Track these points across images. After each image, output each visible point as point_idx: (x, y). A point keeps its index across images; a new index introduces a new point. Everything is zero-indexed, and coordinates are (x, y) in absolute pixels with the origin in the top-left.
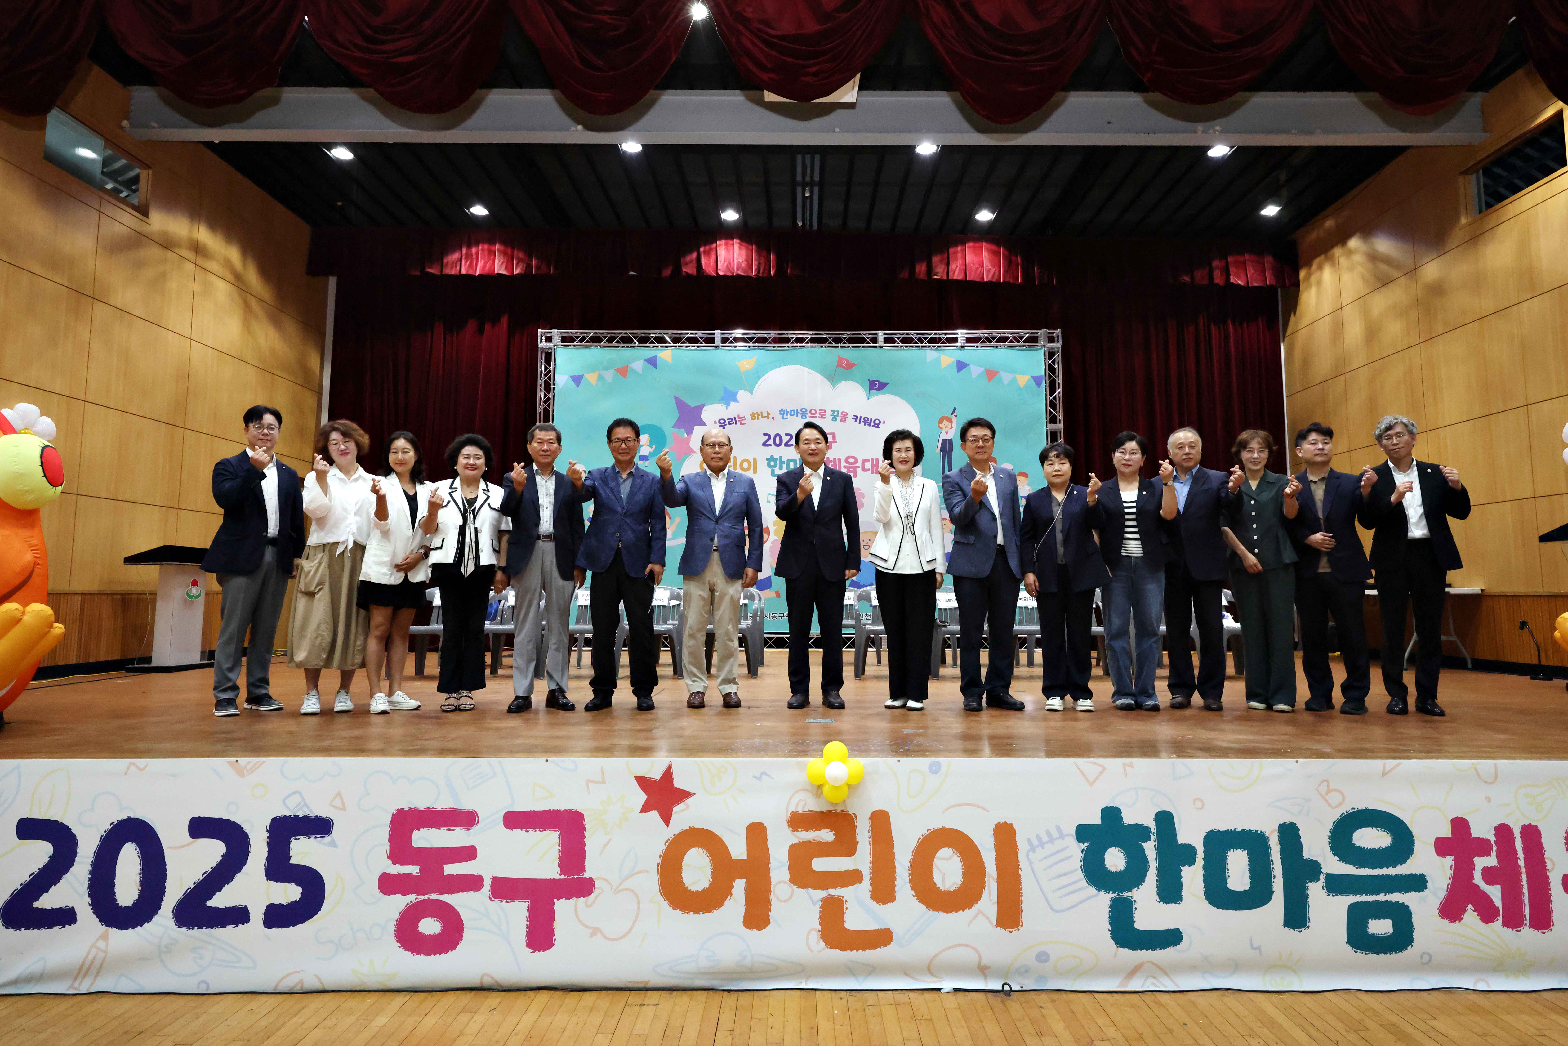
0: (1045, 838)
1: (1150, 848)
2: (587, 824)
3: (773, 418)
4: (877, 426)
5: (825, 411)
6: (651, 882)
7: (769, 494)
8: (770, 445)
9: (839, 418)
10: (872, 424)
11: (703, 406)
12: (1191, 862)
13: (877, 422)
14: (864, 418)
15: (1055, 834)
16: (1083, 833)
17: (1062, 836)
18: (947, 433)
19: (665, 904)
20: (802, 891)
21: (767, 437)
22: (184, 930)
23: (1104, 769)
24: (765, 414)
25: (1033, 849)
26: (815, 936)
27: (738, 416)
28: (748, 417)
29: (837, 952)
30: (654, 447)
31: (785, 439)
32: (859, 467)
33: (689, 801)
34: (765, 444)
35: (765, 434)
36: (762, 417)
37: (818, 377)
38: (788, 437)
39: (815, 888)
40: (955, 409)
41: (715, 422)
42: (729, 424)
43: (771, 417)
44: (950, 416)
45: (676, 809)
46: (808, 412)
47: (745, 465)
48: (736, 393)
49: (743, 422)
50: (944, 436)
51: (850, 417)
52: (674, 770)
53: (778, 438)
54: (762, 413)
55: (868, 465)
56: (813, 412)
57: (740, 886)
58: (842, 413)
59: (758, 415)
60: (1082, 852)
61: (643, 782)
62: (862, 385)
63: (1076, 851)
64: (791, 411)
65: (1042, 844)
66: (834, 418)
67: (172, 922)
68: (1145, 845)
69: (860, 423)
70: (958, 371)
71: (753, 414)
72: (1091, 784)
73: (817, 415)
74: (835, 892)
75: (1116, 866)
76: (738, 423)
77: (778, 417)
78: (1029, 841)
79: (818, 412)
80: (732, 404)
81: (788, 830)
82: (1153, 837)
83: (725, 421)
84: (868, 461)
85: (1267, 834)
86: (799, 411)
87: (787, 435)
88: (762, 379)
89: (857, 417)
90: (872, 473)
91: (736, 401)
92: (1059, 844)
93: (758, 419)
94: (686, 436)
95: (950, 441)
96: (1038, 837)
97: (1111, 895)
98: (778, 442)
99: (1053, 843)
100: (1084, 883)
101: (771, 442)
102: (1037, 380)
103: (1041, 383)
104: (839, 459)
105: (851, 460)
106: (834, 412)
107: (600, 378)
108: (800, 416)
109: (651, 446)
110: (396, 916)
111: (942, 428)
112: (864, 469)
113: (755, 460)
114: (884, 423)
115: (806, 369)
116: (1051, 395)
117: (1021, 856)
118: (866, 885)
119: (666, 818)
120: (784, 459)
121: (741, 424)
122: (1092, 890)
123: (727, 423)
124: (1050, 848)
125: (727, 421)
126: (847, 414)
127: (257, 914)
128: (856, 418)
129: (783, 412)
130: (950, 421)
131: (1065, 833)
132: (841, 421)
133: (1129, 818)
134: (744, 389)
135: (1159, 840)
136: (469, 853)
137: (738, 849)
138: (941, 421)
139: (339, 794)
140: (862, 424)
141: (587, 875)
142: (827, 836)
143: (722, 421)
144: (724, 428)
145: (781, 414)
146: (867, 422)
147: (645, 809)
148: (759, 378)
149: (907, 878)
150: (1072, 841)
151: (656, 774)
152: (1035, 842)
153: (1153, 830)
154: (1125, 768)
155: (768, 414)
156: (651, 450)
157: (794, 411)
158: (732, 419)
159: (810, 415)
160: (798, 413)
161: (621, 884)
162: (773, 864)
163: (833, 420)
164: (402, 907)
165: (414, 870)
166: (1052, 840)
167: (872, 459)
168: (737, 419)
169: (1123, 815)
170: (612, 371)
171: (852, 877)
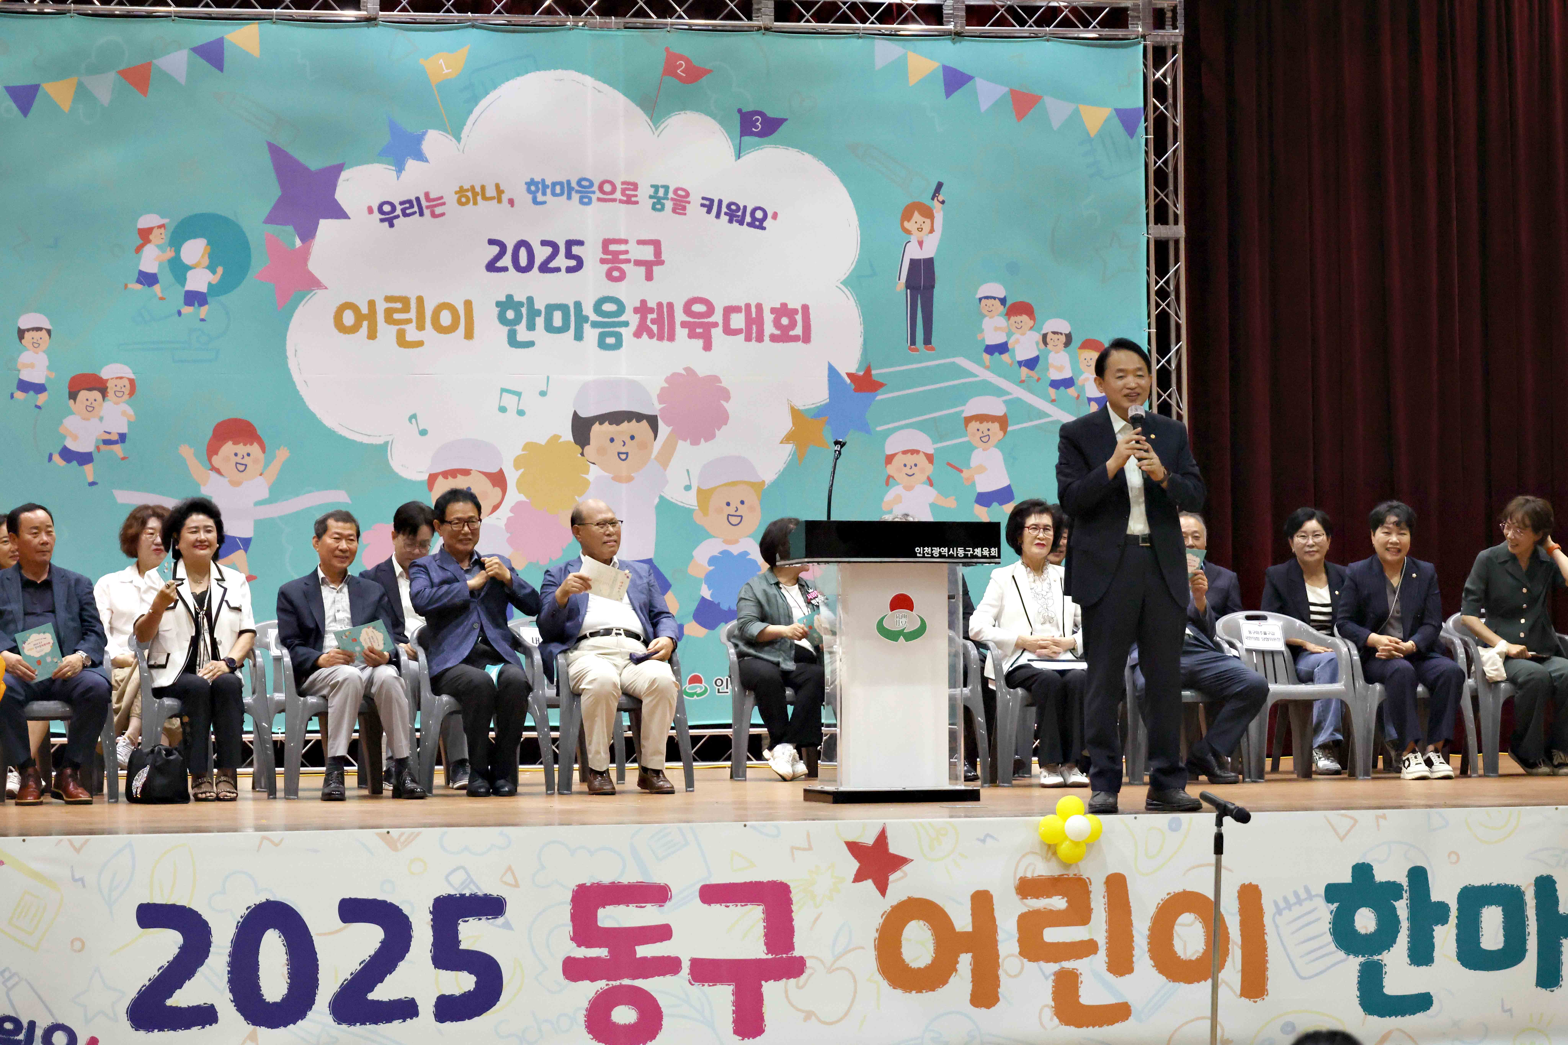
0: (1292, 900)
1: (1402, 908)
2: (794, 896)
3: (511, 202)
4: (758, 224)
5: (635, 187)
6: (868, 959)
7: (503, 390)
8: (505, 269)
9: (669, 205)
10: (748, 219)
11: (339, 168)
12: (1444, 921)
13: (759, 214)
14: (729, 206)
15: (1303, 895)
16: (1332, 892)
17: (1310, 897)
18: (921, 243)
19: (885, 983)
20: (1034, 965)
21: (496, 249)
22: (344, 1027)
23: (1356, 821)
24: (491, 192)
25: (1279, 912)
26: (1048, 1013)
27: (427, 195)
28: (451, 199)
29: (1072, 1029)
30: (220, 270)
31: (542, 254)
32: (715, 325)
33: (906, 868)
34: (491, 267)
35: (491, 242)
36: (485, 198)
37: (617, 101)
38: (548, 250)
39: (1048, 961)
40: (940, 185)
41: (370, 210)
42: (405, 215)
43: (505, 198)
44: (926, 199)
45: (892, 877)
46: (595, 188)
47: (446, 318)
48: (420, 139)
49: (438, 211)
50: (914, 252)
51: (695, 200)
52: (889, 834)
53: (523, 253)
54: (483, 188)
55: (738, 321)
56: (607, 188)
57: (965, 961)
58: (676, 191)
59: (475, 195)
60: (1331, 913)
61: (854, 848)
62: (721, 123)
63: (1325, 912)
64: (554, 184)
65: (1289, 907)
66: (658, 205)
67: (330, 1019)
68: (1396, 904)
69: (718, 216)
70: (948, 94)
71: (461, 191)
72: (1342, 839)
73: (618, 195)
74: (1068, 965)
75: (1366, 928)
76: (427, 212)
77: (523, 198)
78: (1276, 904)
79: (619, 187)
80: (411, 164)
81: (1016, 898)
82: (1406, 895)
83: (394, 208)
84: (737, 309)
85: (1523, 889)
86: (574, 184)
87: (544, 243)
88: (483, 103)
89: (712, 201)
90: (748, 339)
91: (420, 156)
92: (1307, 906)
93: (475, 203)
94: (298, 243)
95: (929, 263)
96: (1285, 899)
97: (1361, 959)
98: (523, 261)
99: (1301, 905)
100: (1333, 947)
101: (506, 261)
102: (1126, 118)
103: (1136, 126)
104: (670, 306)
105: (698, 308)
106: (656, 188)
107: (82, 93)
108: (576, 197)
109: (212, 268)
110: (586, 1005)
111: (908, 232)
112: (729, 331)
113: (468, 304)
114: (775, 216)
115: (588, 80)
116: (1159, 155)
117: (1267, 920)
118: (1101, 956)
119: (882, 889)
120: (540, 305)
121: (434, 215)
122: (1341, 954)
123: (398, 212)
124: (1297, 911)
125: (399, 208)
126: (688, 194)
127: (427, 1008)
128: (708, 205)
129: (535, 188)
130: (928, 214)
131: (1313, 893)
132: (674, 211)
133: (1381, 875)
134: (442, 127)
135: (1412, 898)
136: (663, 933)
137: (963, 921)
138: (907, 215)
139: (509, 868)
140: (724, 218)
141: (796, 953)
142: (1059, 903)
143: (387, 208)
144: (392, 225)
145: (529, 191)
146: (735, 214)
147: (859, 877)
148: (475, 100)
149: (1146, 947)
150: (1321, 902)
151: (869, 839)
152: (1282, 905)
153: (1405, 888)
154: (1378, 822)
155: (499, 191)
156: (214, 279)
157: (561, 184)
158: (410, 202)
159: (599, 194)
160: (570, 189)
161: (834, 962)
162: (1001, 936)
163: (654, 208)
164: (591, 995)
165: (602, 952)
166: (1299, 902)
167: (748, 306)
168: (424, 203)
169: (1375, 872)
170: (112, 77)
171: (1087, 948)
